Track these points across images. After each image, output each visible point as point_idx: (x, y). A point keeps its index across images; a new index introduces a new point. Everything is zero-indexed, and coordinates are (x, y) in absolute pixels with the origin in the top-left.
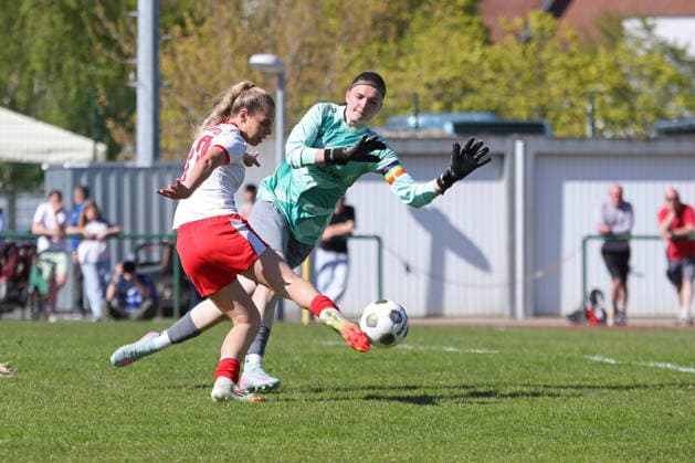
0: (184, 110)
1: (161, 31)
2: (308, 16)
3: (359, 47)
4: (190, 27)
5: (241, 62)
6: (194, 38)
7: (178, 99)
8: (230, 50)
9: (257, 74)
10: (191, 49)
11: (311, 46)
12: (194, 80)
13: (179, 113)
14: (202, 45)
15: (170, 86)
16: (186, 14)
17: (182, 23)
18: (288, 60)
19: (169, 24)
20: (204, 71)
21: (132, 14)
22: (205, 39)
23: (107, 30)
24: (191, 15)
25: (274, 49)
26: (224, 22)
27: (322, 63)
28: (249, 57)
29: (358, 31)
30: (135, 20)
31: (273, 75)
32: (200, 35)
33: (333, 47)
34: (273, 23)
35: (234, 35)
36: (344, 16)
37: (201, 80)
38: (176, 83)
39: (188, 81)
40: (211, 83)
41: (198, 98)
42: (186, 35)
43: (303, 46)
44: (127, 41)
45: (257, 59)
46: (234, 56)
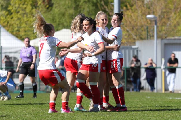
0: (127, 31)
1: (121, 8)
2: (163, 3)
3: (178, 13)
4: (129, 7)
5: (144, 17)
6: (130, 10)
7: (126, 28)
8: (141, 14)
9: (148, 21)
10: (129, 14)
11: (164, 12)
12: (130, 23)
13: (126, 32)
14: (133, 13)
15: (123, 24)
16: (127, 4)
17: (126, 6)
18: (157, 16)
19: (123, 7)
20: (133, 20)
21: (112, 4)
22: (133, 11)
23: (105, 8)
24: (129, 4)
25: (153, 13)
26: (139, 6)
27: (167, 17)
28: (146, 15)
29: (178, 8)
30: (113, 6)
31: (153, 21)
32: (132, 10)
33: (171, 13)
34: (153, 6)
35: (142, 9)
36: (174, 4)
37: (132, 22)
38: (125, 24)
39: (128, 23)
40: (135, 24)
41: (131, 28)
42: (128, 9)
43: (162, 13)
44: (111, 12)
45: (149, 16)
46: (142, 15)
